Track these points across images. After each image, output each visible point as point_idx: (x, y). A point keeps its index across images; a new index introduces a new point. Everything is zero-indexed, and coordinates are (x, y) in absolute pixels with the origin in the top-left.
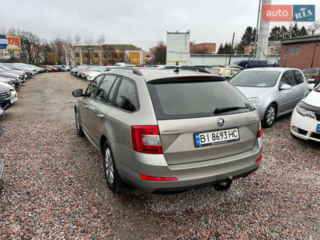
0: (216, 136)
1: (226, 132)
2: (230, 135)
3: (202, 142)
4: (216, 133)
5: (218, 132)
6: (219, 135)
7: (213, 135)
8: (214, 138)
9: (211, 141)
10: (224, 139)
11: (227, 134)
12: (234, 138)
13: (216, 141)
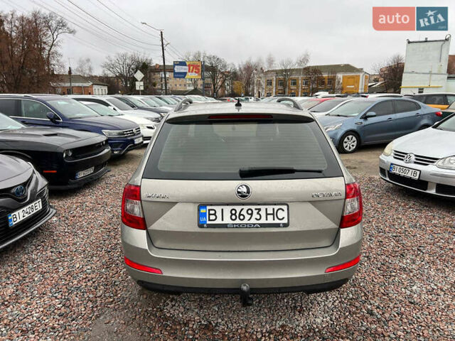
0: (237, 214)
1: (260, 210)
2: (267, 214)
3: (209, 220)
4: (238, 208)
5: (242, 207)
6: (244, 212)
7: (233, 212)
8: (234, 217)
9: (227, 220)
10: (253, 221)
11: (263, 213)
12: (277, 221)
13: (238, 221)
